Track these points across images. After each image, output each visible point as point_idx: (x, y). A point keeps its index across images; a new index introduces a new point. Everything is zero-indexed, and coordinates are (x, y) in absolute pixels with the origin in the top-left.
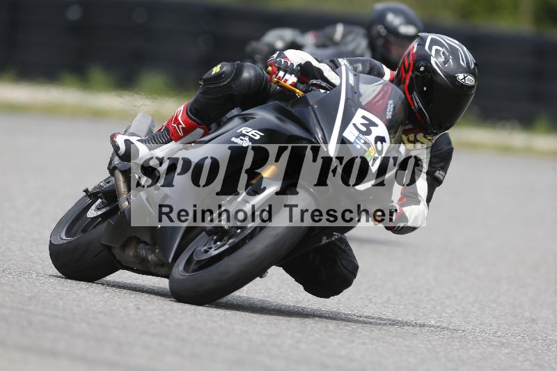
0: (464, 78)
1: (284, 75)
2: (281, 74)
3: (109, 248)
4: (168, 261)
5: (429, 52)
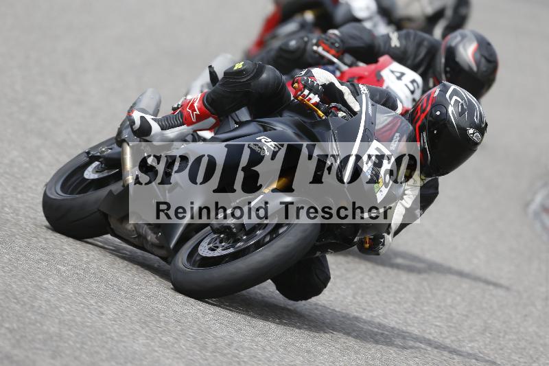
0: (473, 134)
1: (309, 94)
2: (306, 92)
3: (106, 216)
4: (169, 245)
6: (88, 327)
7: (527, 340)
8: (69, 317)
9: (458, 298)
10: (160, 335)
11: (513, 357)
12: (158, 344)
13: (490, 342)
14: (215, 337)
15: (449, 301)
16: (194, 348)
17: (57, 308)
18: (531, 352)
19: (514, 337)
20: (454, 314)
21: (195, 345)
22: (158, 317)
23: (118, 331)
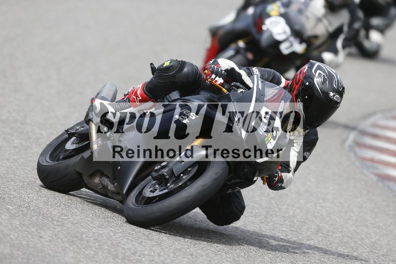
0: (334, 96)
1: (216, 77)
2: (213, 76)
3: (80, 174)
4: (123, 192)
5: (314, 74)
6: (31, 247)
7: (349, 237)
8: (17, 242)
9: (298, 210)
10: (84, 250)
11: (339, 249)
12: (82, 256)
13: (322, 240)
14: (124, 249)
15: (291, 213)
16: (109, 257)
17: (8, 235)
18: (352, 245)
19: (340, 235)
20: (295, 222)
21: (109, 256)
22: (82, 237)
23: (53, 249)
